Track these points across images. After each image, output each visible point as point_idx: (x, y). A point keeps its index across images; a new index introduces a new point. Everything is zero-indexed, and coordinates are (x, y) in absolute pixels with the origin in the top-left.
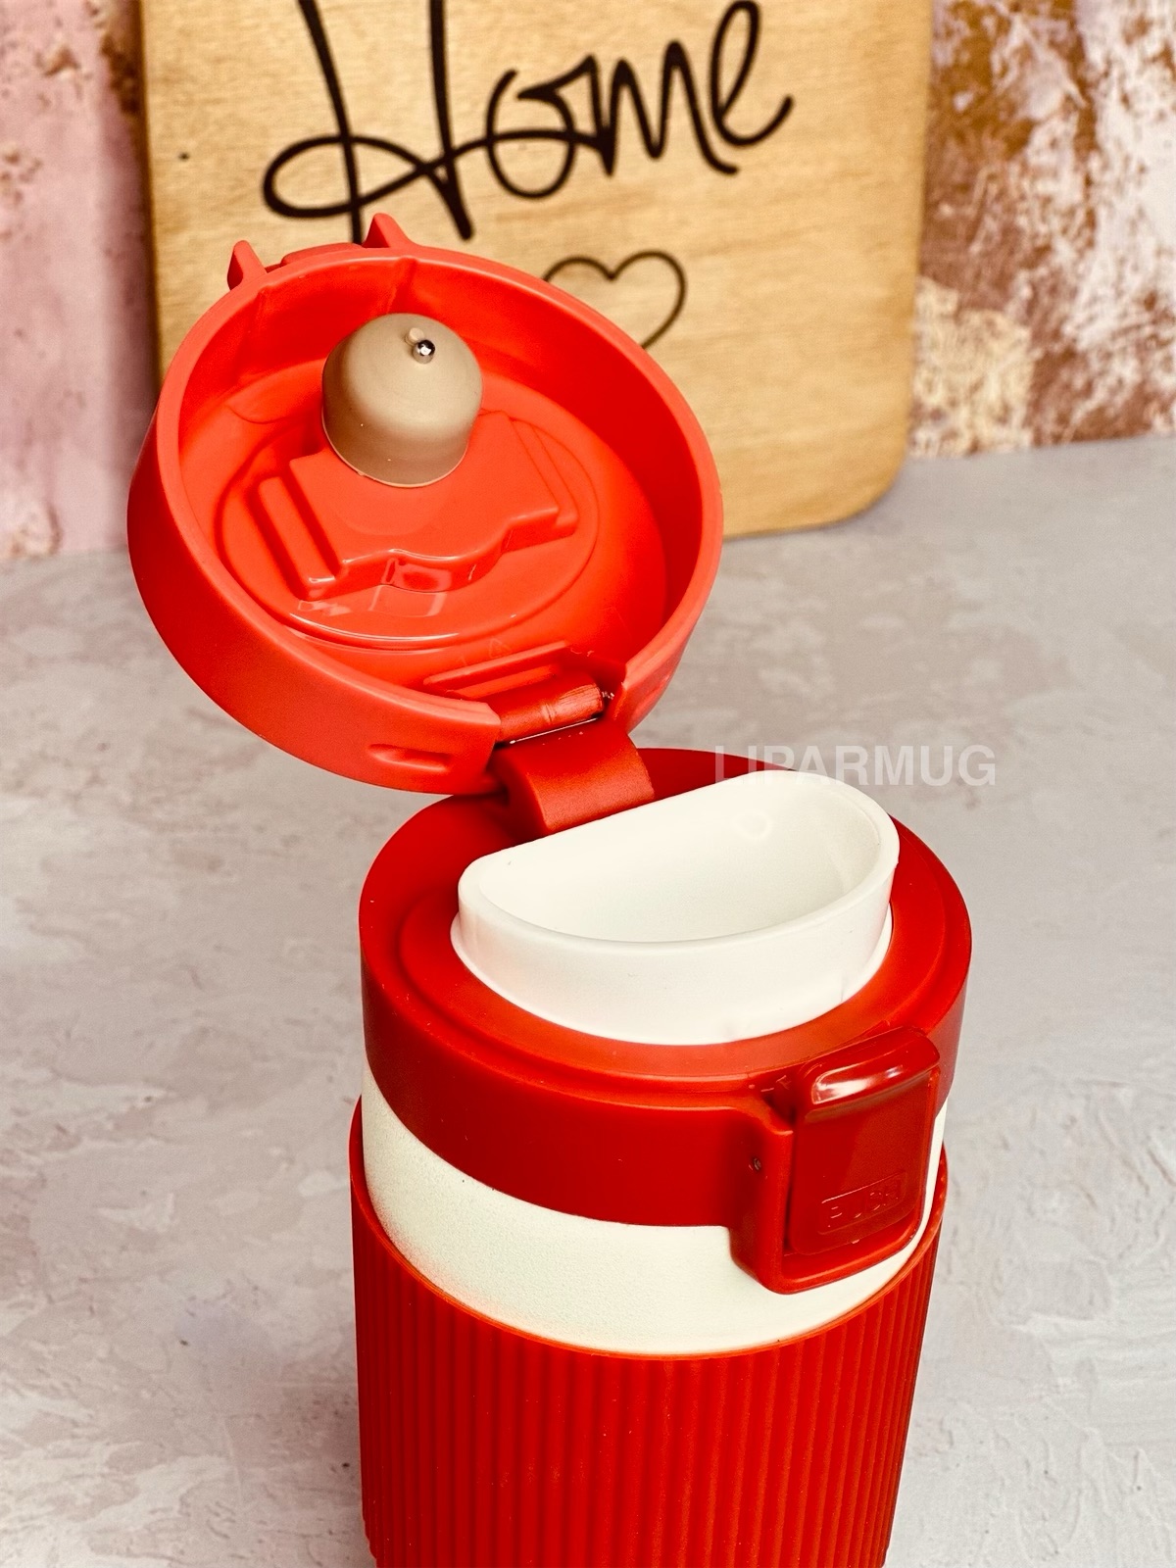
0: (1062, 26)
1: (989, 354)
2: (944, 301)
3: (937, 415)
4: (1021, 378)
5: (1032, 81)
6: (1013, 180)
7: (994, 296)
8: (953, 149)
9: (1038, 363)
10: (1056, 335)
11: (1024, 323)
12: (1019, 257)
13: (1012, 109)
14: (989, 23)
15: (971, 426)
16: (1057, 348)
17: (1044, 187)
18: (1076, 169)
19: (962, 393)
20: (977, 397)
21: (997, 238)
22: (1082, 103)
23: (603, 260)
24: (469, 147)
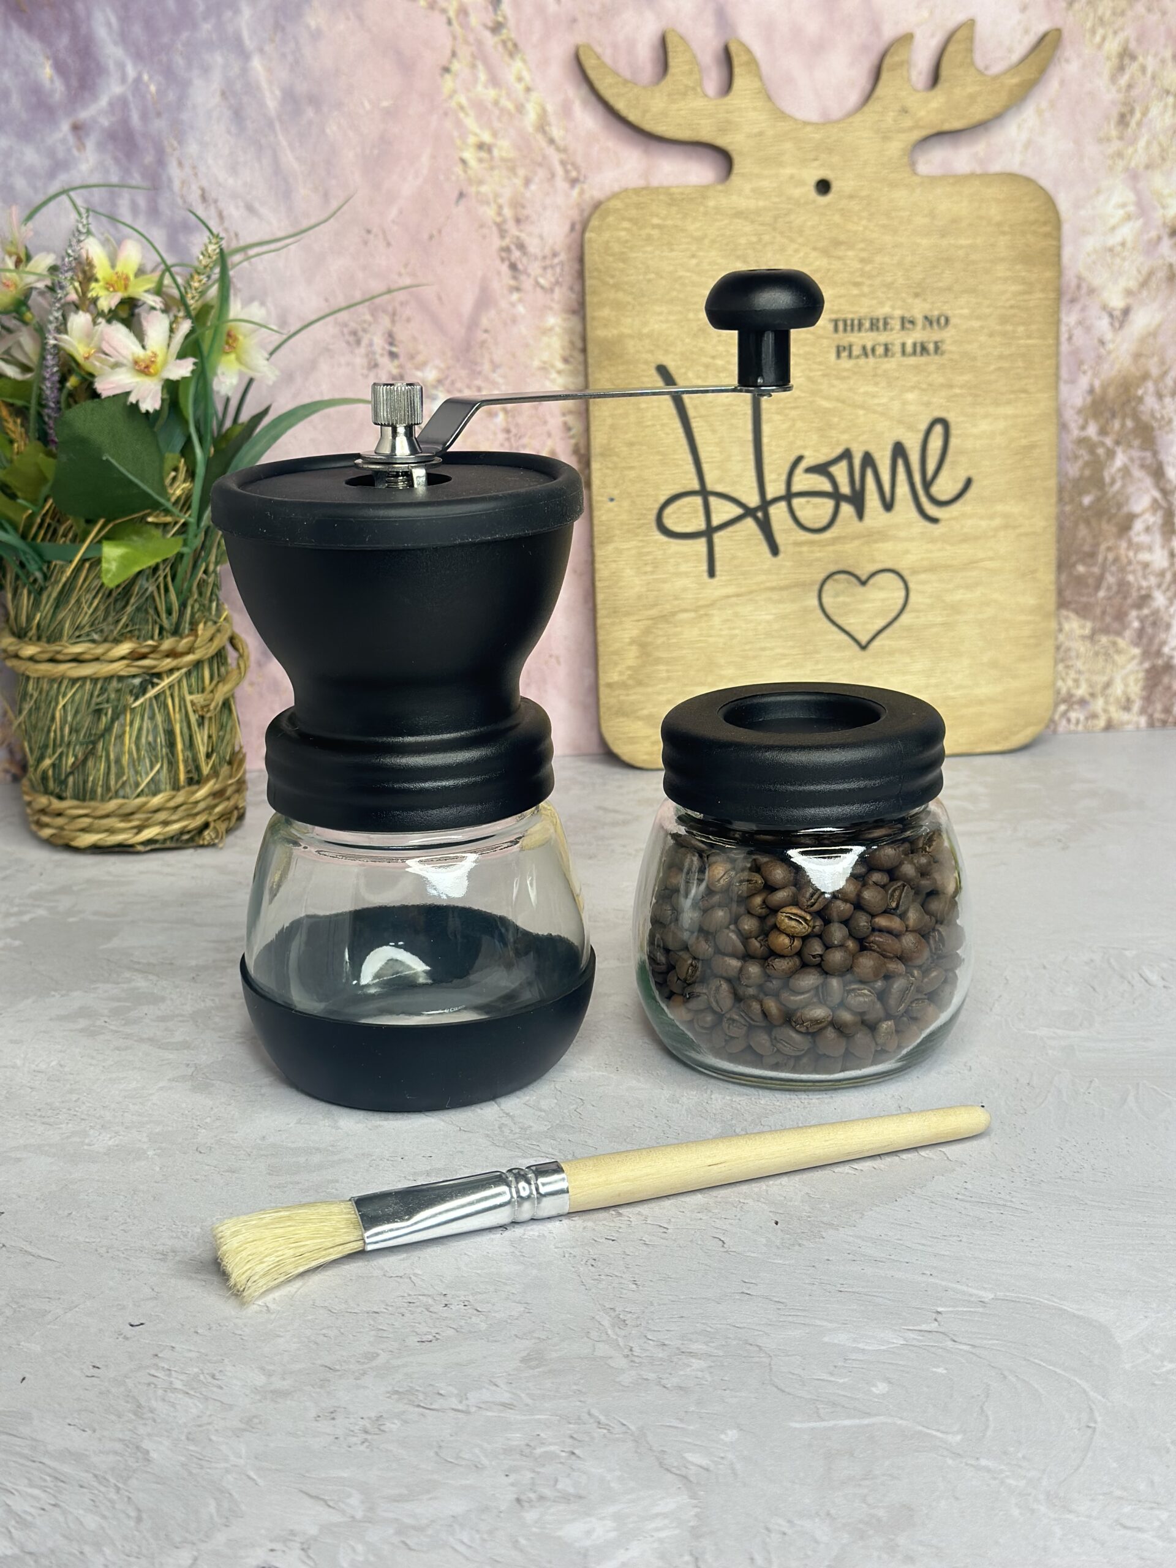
0: (1148, 454)
1: (1114, 663)
2: (1083, 627)
3: (1083, 702)
4: (1137, 681)
5: (1131, 489)
6: (1122, 551)
7: (1116, 625)
8: (1083, 531)
9: (1148, 671)
10: (1159, 653)
11: (1137, 645)
12: (1129, 601)
13: (1119, 506)
14: (1101, 451)
15: (1105, 711)
16: (1160, 662)
17: (1144, 556)
18: (1163, 547)
19: (1099, 687)
20: (1109, 691)
21: (1115, 588)
22: (1164, 504)
23: (858, 572)
24: (776, 500)
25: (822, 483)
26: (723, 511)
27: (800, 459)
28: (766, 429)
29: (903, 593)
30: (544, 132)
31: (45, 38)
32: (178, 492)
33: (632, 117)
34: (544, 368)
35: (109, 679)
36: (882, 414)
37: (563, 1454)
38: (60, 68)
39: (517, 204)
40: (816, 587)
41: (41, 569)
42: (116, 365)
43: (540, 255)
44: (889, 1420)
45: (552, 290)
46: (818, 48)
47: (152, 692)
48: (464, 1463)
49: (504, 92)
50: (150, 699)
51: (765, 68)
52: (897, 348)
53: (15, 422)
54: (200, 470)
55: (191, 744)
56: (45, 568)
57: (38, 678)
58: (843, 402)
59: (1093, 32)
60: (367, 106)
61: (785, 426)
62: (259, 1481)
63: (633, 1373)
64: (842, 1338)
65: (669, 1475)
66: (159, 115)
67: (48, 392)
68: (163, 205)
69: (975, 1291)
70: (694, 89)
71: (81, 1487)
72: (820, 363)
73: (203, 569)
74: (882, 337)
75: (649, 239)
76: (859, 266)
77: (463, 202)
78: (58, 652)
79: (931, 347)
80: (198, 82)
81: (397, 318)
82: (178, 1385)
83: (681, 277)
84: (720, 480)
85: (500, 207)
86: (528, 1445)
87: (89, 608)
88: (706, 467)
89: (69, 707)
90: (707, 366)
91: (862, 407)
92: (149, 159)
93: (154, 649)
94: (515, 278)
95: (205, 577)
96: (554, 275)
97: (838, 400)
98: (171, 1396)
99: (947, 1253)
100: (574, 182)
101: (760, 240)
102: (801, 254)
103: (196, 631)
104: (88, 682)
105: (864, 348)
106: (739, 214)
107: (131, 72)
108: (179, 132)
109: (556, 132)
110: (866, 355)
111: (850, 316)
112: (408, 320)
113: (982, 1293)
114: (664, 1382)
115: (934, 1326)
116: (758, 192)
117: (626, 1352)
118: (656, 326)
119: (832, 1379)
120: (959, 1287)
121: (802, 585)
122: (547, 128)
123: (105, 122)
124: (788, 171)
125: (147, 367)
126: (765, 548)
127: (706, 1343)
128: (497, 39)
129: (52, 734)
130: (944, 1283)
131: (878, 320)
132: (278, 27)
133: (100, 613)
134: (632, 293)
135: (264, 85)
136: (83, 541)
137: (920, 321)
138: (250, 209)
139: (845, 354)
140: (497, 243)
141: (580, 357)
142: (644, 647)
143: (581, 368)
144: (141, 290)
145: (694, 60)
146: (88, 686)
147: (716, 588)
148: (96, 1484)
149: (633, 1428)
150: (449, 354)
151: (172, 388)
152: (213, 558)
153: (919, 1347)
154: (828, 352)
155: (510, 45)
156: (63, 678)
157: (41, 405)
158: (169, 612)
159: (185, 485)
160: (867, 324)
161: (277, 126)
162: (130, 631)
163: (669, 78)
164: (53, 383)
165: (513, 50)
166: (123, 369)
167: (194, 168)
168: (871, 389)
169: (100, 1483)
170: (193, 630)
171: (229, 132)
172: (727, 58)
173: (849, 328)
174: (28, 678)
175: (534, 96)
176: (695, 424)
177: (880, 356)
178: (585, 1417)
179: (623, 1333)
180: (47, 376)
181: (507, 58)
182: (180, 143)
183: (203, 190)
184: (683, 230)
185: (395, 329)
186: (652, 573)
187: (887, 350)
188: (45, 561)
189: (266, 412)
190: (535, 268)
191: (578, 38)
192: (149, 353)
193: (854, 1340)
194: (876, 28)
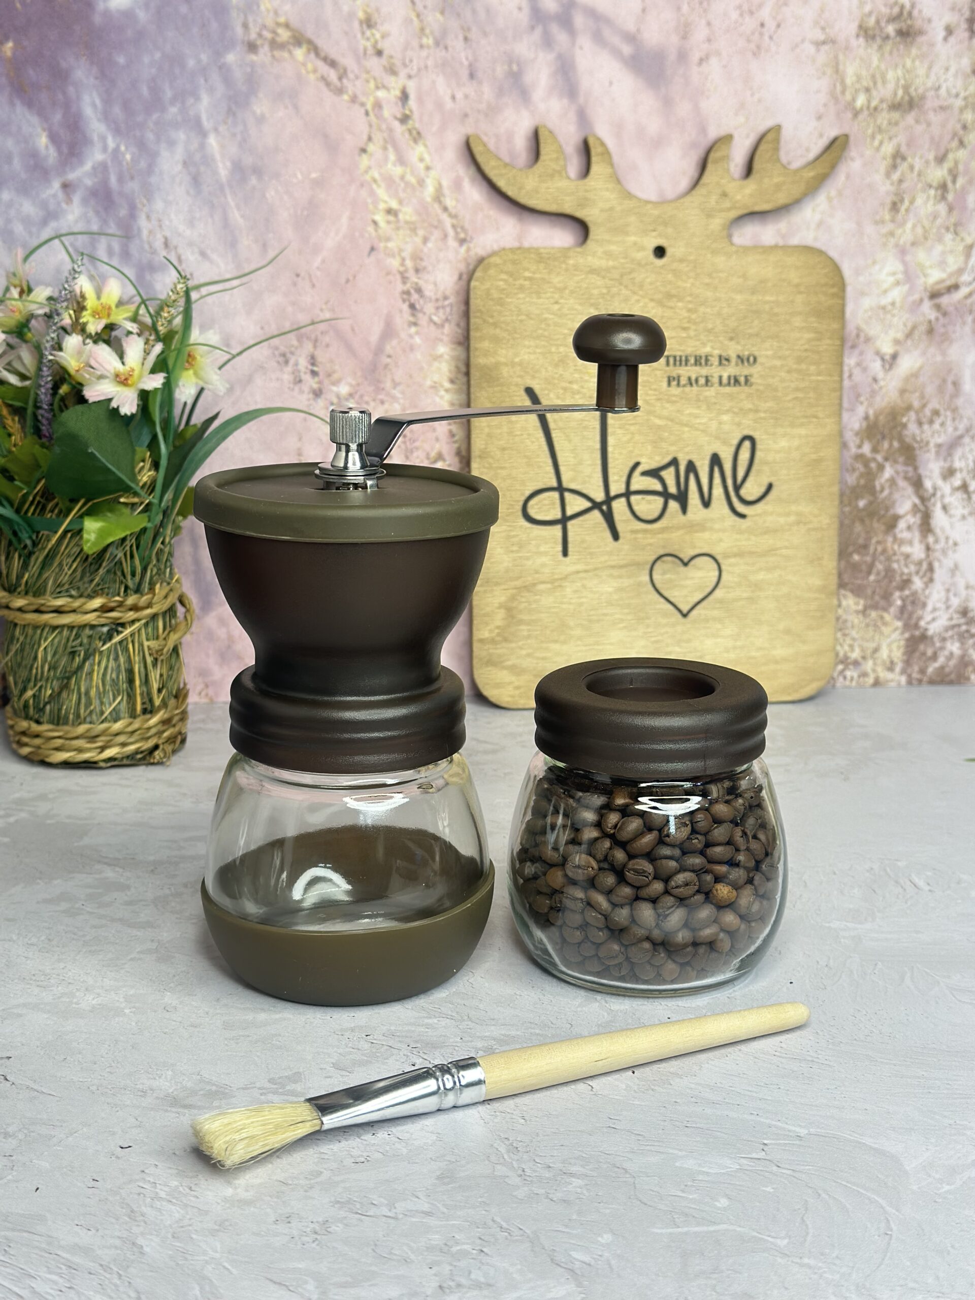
0: (910, 469)
1: (881, 633)
2: (857, 604)
3: (856, 663)
4: (899, 648)
5: (896, 496)
6: (889, 544)
7: (883, 603)
8: (858, 528)
9: (908, 640)
10: (916, 626)
11: (899, 619)
12: (894, 584)
13: (887, 509)
14: (873, 465)
15: (874, 671)
16: (917, 633)
17: (906, 549)
18: (921, 542)
19: (869, 652)
20: (877, 655)
21: (883, 574)
22: (922, 508)
23: (681, 556)
24: (618, 496)
25: (654, 484)
26: (575, 504)
27: (637, 464)
28: (611, 440)
29: (717, 573)
30: (440, 202)
31: (42, 114)
32: (145, 479)
33: (510, 193)
34: (435, 387)
35: (83, 627)
36: (703, 431)
37: (474, 1252)
38: (54, 138)
39: (417, 257)
40: (648, 567)
41: (30, 538)
42: (101, 377)
43: (433, 297)
44: (731, 1227)
45: (442, 326)
46: (657, 144)
47: (117, 639)
48: (395, 1257)
49: (408, 170)
50: (116, 644)
51: (616, 158)
52: (715, 380)
53: (13, 420)
54: (164, 462)
55: (146, 681)
56: (34, 537)
57: (24, 626)
58: (672, 420)
59: (873, 137)
60: (299, 176)
61: (625, 439)
62: (234, 1271)
63: (526, 1189)
64: (690, 1164)
65: (559, 1268)
66: (132, 178)
67: (43, 397)
68: (134, 249)
69: (793, 1128)
70: (559, 172)
71: (90, 1273)
72: (655, 390)
73: (161, 540)
74: (704, 371)
75: (521, 288)
76: (686, 315)
77: (374, 253)
78: (43, 605)
79: (742, 380)
80: (165, 153)
81: (318, 344)
82: (163, 1195)
83: (546, 319)
84: (573, 480)
85: (403, 260)
86: (446, 1244)
87: (69, 569)
88: (562, 469)
89: (49, 649)
90: (565, 389)
91: (686, 425)
92: (123, 212)
93: (121, 604)
94: (413, 315)
95: (162, 547)
96: (444, 314)
97: (668, 419)
98: (158, 1204)
99: (770, 1098)
100: (462, 241)
101: (609, 291)
102: (641, 304)
103: (154, 590)
104: (66, 630)
105: (689, 379)
106: (593, 271)
107: (111, 143)
108: (148, 193)
109: (449, 202)
110: (691, 384)
111: (678, 353)
112: (327, 346)
113: (798, 1129)
114: (550, 1196)
115: (762, 1155)
116: (609, 255)
117: (520, 1172)
118: (526, 357)
119: (683, 1195)
120: (779, 1124)
121: (638, 565)
122: (442, 199)
123: (89, 182)
124: (633, 238)
125: (126, 379)
126: (608, 534)
127: (582, 1166)
128: (404, 128)
129: (34, 671)
130: (767, 1121)
131: (701, 357)
132: (230, 112)
133: (78, 574)
134: (507, 330)
135: (218, 157)
136: (67, 515)
137: (734, 359)
138: (203, 254)
139: (674, 383)
140: (400, 287)
141: (464, 379)
142: (510, 611)
143: (465, 388)
144: (121, 317)
145: (560, 150)
146: (66, 632)
147: (569, 565)
148: (102, 1272)
149: (528, 1232)
150: (359, 374)
151: (144, 396)
152: (169, 532)
153: (751, 1171)
154: (661, 381)
155: (414, 132)
156: (45, 626)
157: (37, 407)
158: (133, 574)
159: (150, 473)
160: (692, 361)
161: (227, 191)
162: (102, 589)
163: (540, 163)
164: (47, 389)
165: (417, 136)
166: (107, 381)
167: (160, 221)
168: (696, 411)
169: (105, 1271)
170: (152, 589)
171: (188, 193)
172: (586, 149)
173: (678, 363)
174: (16, 625)
175: (433, 173)
176: (555, 435)
177: (702, 386)
178: (491, 1223)
179: (516, 1157)
180: (43, 384)
181: (411, 143)
182: (148, 200)
183: (166, 239)
184: (549, 282)
185: (316, 353)
186: (517, 552)
187: (707, 381)
188: (34, 532)
189: (215, 417)
190: (429, 308)
191: (469, 130)
192: (127, 368)
193: (700, 1165)
194: (703, 130)
